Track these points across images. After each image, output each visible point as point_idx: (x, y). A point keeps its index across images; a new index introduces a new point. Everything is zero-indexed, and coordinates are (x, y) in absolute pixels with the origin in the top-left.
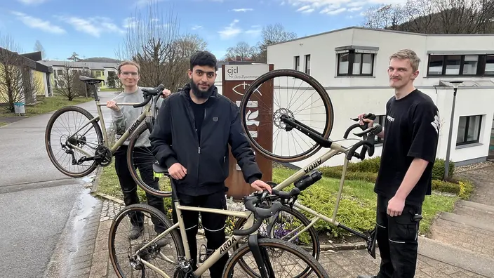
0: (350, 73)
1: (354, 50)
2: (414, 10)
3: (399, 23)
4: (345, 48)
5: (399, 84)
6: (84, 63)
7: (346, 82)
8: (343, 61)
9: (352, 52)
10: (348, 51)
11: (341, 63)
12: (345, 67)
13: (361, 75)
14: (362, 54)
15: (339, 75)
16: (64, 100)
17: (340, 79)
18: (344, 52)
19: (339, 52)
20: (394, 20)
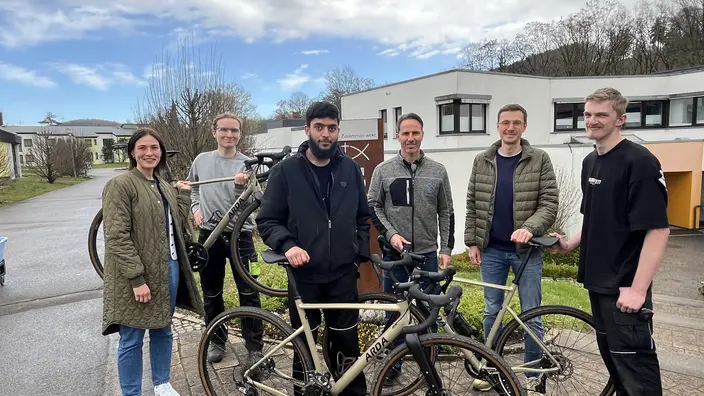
0: (457, 130)
1: (460, 99)
2: (526, 46)
3: (509, 62)
4: (448, 97)
5: (600, 133)
6: (65, 128)
7: (452, 141)
8: (446, 114)
9: (457, 102)
10: (452, 101)
11: (444, 117)
12: (449, 122)
13: (471, 132)
14: (471, 104)
15: (442, 133)
16: (41, 182)
17: (443, 138)
18: (447, 102)
19: (440, 103)
20: (502, 59)
